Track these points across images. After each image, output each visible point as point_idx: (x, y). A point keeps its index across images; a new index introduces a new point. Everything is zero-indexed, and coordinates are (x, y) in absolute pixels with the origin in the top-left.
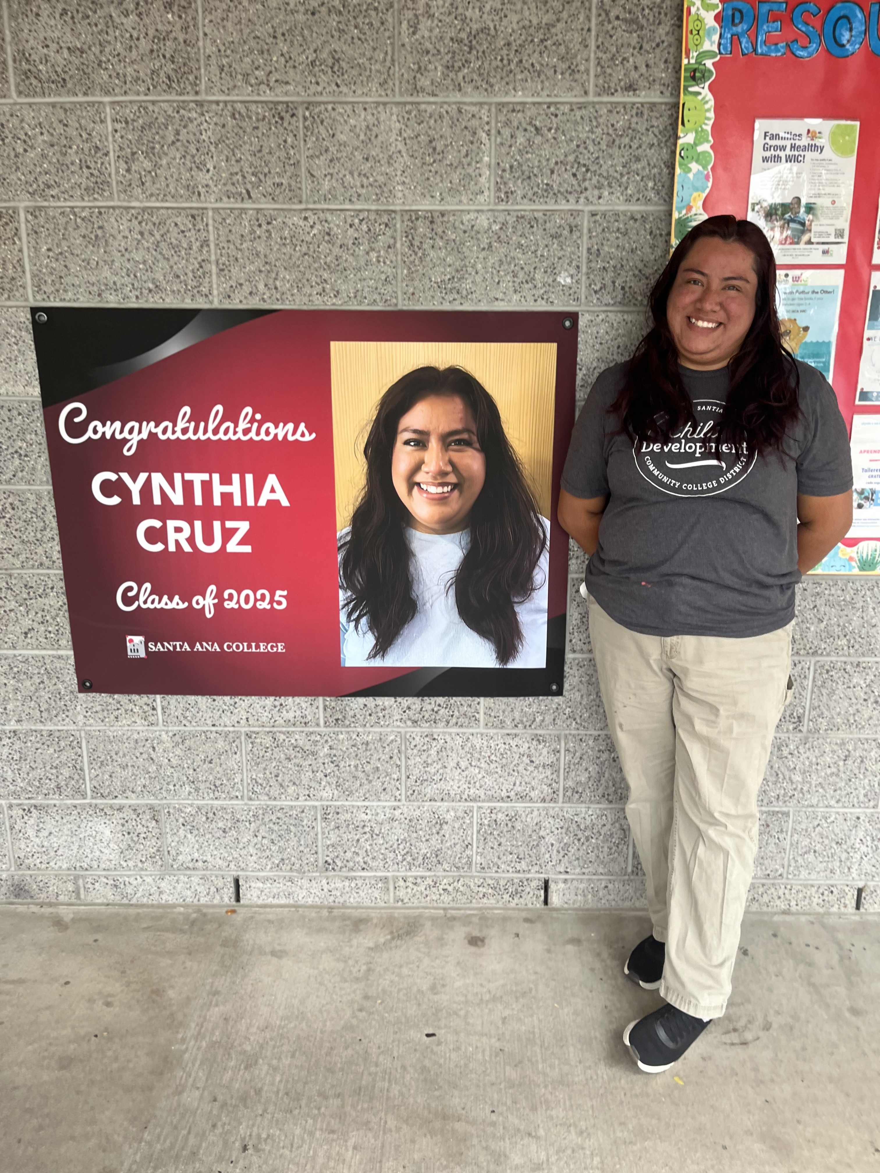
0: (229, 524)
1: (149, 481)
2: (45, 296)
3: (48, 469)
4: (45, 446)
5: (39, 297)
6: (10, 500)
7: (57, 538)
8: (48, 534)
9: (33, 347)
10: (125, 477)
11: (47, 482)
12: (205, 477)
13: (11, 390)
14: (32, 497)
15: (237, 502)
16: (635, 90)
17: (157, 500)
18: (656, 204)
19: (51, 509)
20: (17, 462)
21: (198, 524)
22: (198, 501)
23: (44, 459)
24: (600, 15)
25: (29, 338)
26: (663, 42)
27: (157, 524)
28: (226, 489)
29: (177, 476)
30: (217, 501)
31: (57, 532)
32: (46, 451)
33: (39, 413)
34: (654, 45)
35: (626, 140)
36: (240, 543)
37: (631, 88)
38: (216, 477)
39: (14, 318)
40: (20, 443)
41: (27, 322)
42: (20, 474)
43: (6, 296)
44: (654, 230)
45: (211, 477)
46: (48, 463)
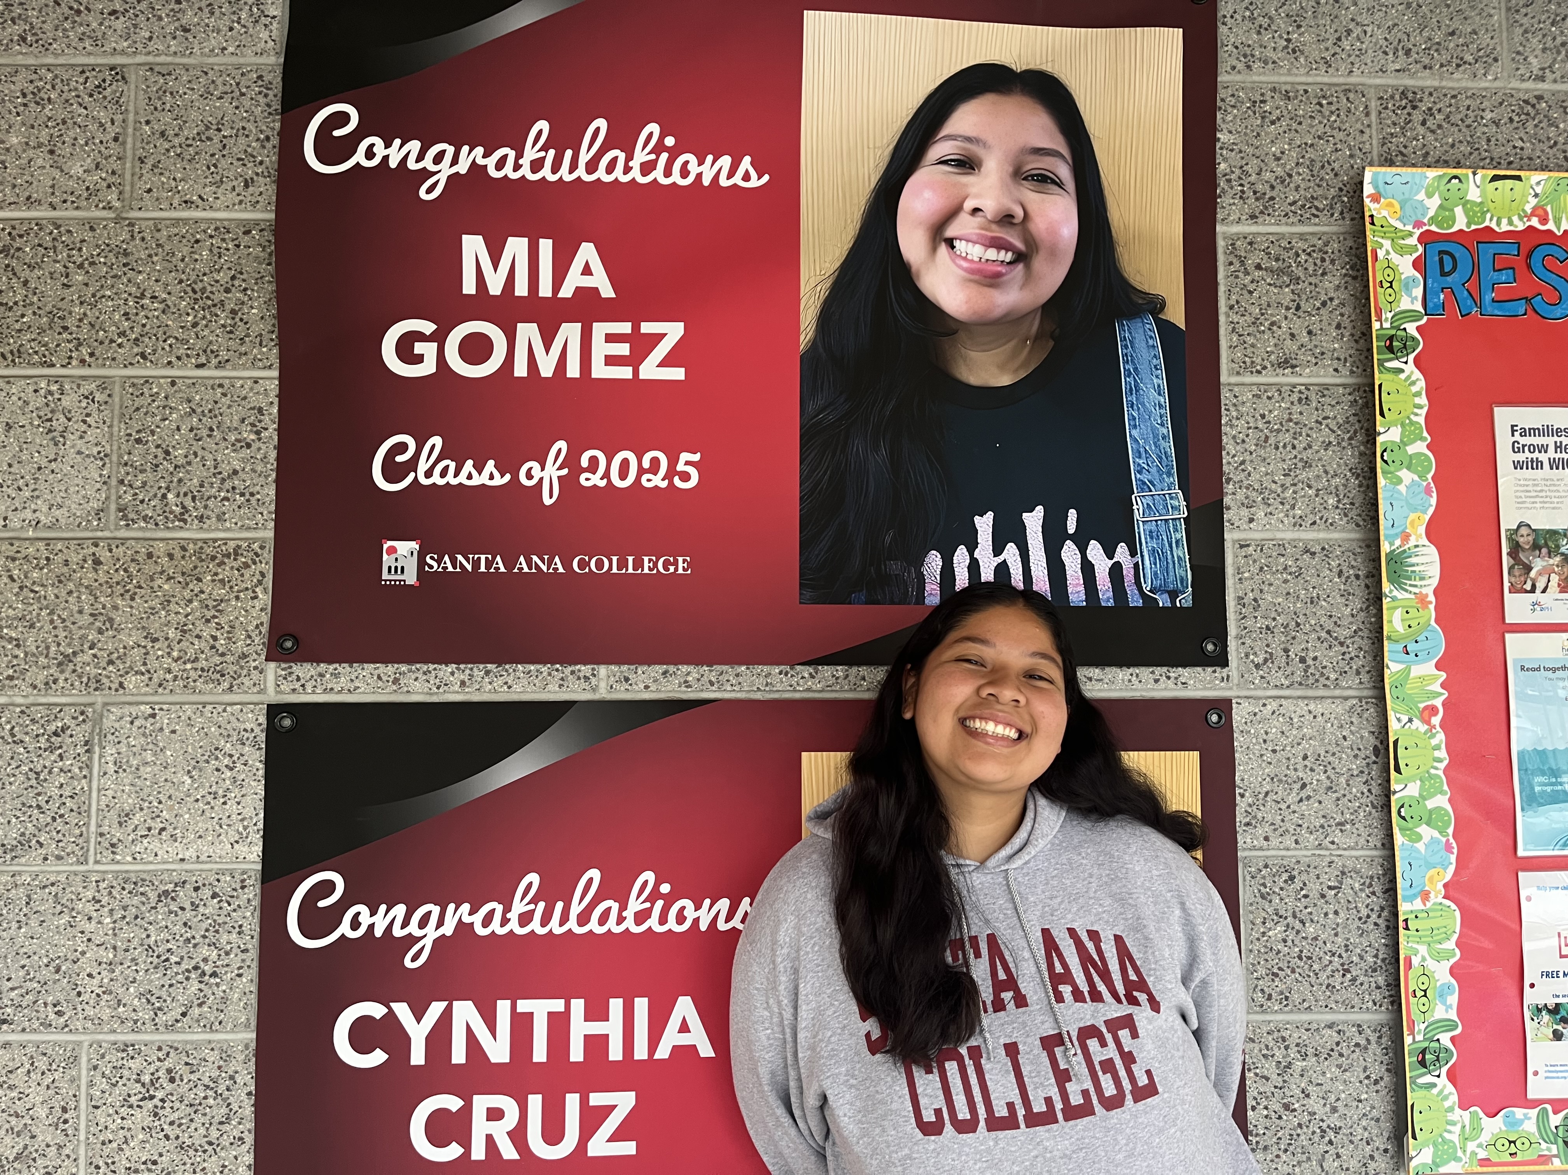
0: (597, 1099)
1: (446, 1017)
2: (297, 685)
3: (253, 999)
4: (253, 954)
5: (285, 687)
6: (167, 1064)
7: (250, 1139)
8: (233, 1130)
9: (261, 772)
10: (402, 1010)
11: (247, 1026)
12: (558, 1005)
13: (207, 850)
14: (213, 1057)
15: (616, 1053)
16: (1293, 367)
17: (459, 1056)
18: (1343, 530)
19: (246, 1079)
20: (194, 986)
21: (535, 1102)
22: (540, 1054)
23: (249, 981)
24: (1231, 264)
25: (256, 759)
26: (1331, 299)
27: (453, 1103)
28: (596, 1028)
29: (503, 1007)
30: (577, 1054)
31: (251, 1125)
32: (255, 965)
33: (252, 893)
34: (1318, 305)
35: (1288, 438)
36: (614, 1138)
37: (1286, 363)
38: (578, 1006)
39: (235, 724)
40: (205, 951)
41: (257, 730)
42: (196, 1011)
43: (226, 685)
44: (1345, 569)
45: (568, 1006)
46: (254, 988)
